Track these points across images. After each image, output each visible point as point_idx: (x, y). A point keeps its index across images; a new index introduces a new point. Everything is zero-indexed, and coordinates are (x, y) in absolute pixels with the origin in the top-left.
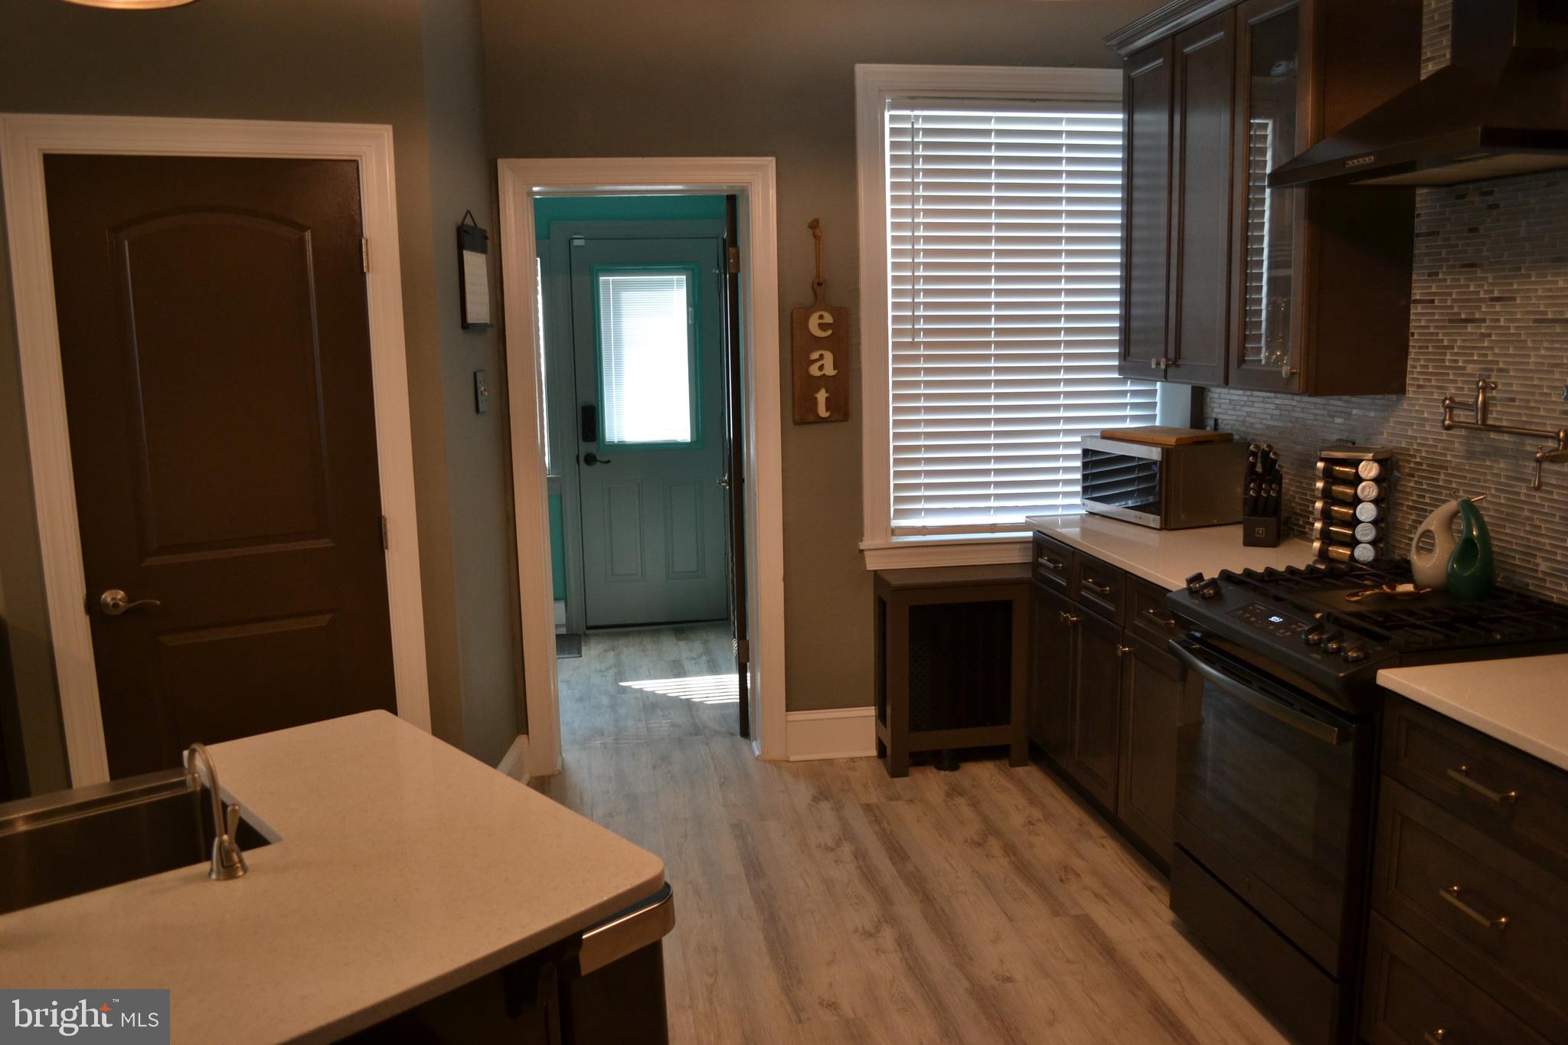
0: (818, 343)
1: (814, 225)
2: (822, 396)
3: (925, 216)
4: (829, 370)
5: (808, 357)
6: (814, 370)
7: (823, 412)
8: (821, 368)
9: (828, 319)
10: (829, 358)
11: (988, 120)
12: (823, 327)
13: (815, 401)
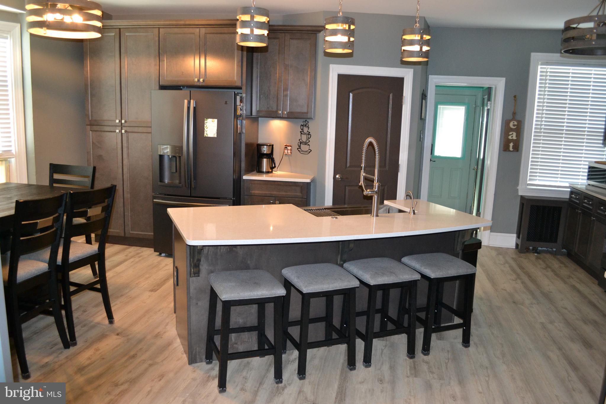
0: (512, 130)
1: (515, 97)
2: (511, 145)
3: (547, 96)
4: (514, 138)
5: (509, 134)
6: (510, 137)
7: (511, 149)
8: (512, 137)
9: (516, 123)
10: (515, 134)
11: (570, 69)
12: (514, 125)
13: (509, 146)
